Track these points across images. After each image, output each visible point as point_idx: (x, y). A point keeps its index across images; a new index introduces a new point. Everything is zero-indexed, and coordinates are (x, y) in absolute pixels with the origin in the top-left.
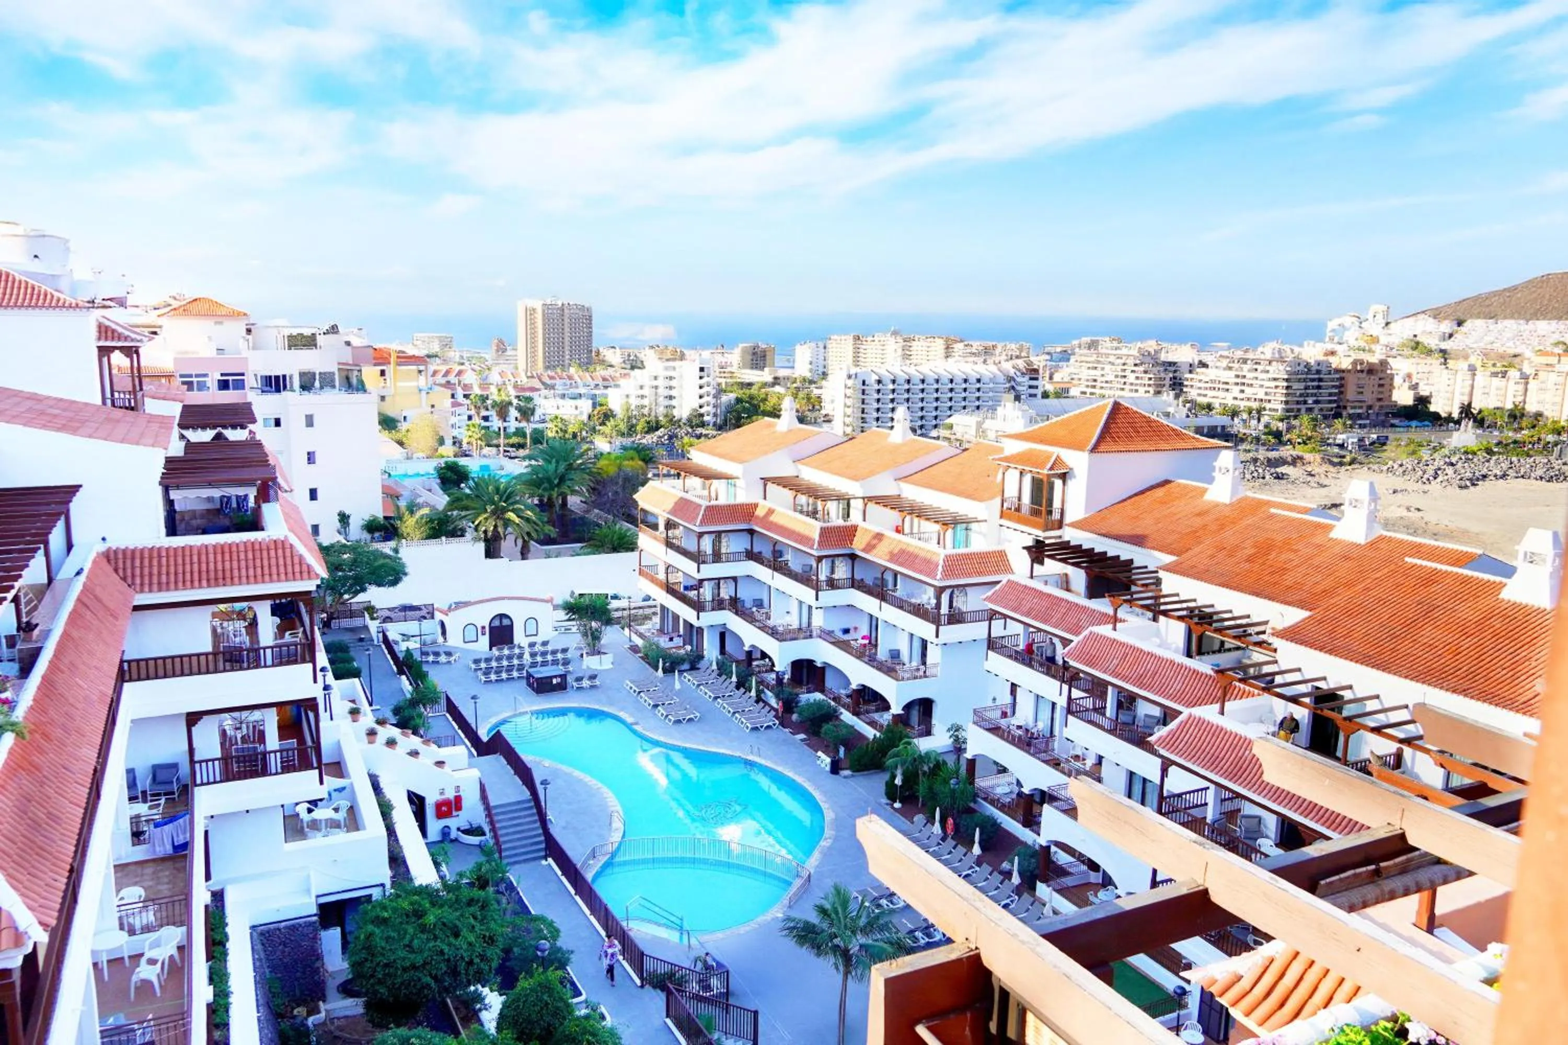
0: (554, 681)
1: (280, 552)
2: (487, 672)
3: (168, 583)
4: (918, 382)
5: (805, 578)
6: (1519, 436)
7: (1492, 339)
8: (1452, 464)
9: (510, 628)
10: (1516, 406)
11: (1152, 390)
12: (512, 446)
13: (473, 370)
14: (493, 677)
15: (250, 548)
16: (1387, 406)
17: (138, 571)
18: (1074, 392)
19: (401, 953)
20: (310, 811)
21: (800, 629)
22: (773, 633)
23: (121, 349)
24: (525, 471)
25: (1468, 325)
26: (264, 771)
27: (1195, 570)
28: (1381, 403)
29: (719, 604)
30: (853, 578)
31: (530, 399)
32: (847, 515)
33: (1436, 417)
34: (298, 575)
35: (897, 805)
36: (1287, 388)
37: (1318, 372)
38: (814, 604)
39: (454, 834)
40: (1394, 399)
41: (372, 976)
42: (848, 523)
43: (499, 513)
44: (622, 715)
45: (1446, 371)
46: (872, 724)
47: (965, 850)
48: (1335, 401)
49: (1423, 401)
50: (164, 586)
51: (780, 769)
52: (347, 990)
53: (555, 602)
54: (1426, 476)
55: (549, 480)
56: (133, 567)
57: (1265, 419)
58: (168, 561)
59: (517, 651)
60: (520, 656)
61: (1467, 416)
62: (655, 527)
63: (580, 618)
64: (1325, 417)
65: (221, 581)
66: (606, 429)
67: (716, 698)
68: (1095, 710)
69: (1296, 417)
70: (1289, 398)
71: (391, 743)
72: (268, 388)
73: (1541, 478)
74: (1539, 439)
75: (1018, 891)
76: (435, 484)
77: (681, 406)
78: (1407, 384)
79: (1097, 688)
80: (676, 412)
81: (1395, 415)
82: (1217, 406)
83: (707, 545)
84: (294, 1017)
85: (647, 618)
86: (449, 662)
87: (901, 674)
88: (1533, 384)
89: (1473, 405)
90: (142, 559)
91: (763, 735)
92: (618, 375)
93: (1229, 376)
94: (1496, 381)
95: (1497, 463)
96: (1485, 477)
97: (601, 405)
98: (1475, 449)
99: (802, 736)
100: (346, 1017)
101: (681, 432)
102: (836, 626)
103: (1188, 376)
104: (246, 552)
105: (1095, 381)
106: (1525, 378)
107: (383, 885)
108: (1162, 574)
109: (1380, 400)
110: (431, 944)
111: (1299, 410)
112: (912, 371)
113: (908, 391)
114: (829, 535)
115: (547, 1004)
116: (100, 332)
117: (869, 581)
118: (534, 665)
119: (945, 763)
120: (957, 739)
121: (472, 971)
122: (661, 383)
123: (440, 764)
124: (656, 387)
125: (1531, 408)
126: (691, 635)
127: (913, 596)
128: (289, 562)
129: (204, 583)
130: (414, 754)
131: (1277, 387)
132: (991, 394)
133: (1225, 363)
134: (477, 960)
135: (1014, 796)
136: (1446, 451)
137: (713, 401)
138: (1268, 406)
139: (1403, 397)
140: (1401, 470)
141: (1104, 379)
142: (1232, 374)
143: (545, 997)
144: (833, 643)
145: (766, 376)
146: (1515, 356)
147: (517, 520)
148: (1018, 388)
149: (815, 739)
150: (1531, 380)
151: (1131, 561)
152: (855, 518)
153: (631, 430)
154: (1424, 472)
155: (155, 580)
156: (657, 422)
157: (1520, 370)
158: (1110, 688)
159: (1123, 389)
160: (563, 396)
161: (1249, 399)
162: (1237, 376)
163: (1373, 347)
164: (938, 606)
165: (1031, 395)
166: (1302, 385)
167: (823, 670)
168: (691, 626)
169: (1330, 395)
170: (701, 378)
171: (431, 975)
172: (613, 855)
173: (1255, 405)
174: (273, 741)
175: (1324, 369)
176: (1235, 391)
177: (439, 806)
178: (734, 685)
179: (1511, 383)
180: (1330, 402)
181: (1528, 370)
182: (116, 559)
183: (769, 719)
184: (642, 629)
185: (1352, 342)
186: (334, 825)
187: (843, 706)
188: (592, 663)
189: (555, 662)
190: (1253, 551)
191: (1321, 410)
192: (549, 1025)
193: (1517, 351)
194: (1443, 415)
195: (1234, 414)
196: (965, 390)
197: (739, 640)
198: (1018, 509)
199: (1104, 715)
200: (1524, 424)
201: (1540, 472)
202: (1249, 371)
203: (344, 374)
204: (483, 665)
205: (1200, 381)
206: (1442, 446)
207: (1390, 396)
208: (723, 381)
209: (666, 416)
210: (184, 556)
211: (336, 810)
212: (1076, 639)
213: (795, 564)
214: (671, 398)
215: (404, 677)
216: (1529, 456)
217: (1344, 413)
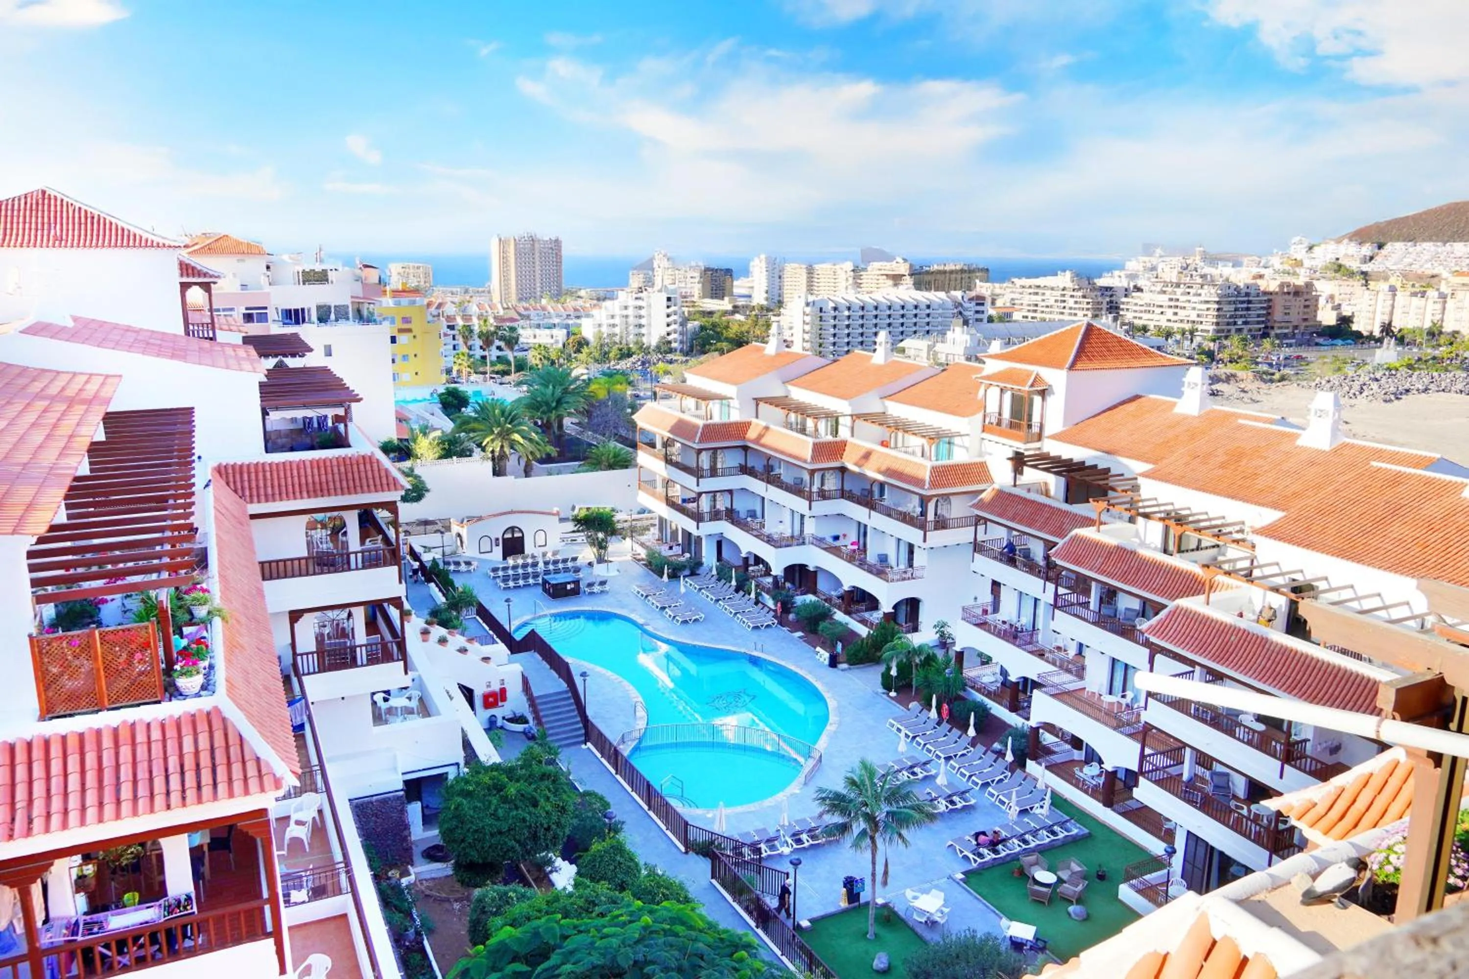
0: (569, 587)
1: (368, 467)
2: (506, 579)
3: (273, 495)
4: (872, 308)
5: (796, 489)
6: (1437, 353)
7: (1410, 260)
8: (1377, 380)
9: (521, 540)
10: (1434, 324)
11: (1090, 314)
12: (497, 373)
13: (453, 303)
14: (511, 584)
15: (342, 463)
16: (1315, 326)
17: (246, 484)
18: (1017, 316)
19: (489, 821)
20: (386, 700)
21: (792, 537)
22: (769, 540)
23: (200, 284)
24: (522, 395)
25: (1388, 247)
26: (353, 663)
27: (1172, 477)
28: (1307, 324)
29: (715, 515)
30: (842, 490)
31: (513, 329)
32: (835, 432)
33: (1358, 335)
34: (385, 486)
35: (893, 694)
36: (1218, 310)
37: (1247, 294)
38: (807, 513)
39: (500, 722)
40: (1319, 318)
41: (463, 841)
42: (838, 439)
43: (505, 435)
44: (633, 616)
45: (1367, 292)
46: (864, 622)
47: (959, 733)
48: (1263, 322)
49: (1345, 321)
50: (270, 497)
51: (783, 663)
52: (433, 854)
53: (562, 516)
54: (1352, 391)
55: (547, 404)
56: (242, 481)
57: (1198, 340)
58: (271, 475)
59: (530, 561)
60: (535, 565)
61: (1387, 334)
62: (652, 445)
63: (588, 529)
64: (1254, 337)
65: (319, 493)
66: (582, 356)
67: (717, 601)
68: (1080, 604)
69: (1226, 337)
70: (1220, 320)
71: (443, 641)
72: (288, 321)
73: (1461, 392)
74: (1457, 355)
75: (1012, 768)
76: (437, 408)
77: (650, 334)
78: (1330, 305)
79: (1081, 585)
80: (645, 340)
81: (1320, 335)
82: (1152, 327)
83: (705, 461)
84: (389, 878)
85: (647, 529)
86: (469, 571)
87: (890, 576)
88: (1450, 303)
89: (1393, 324)
90: (249, 473)
91: (763, 633)
92: (588, 305)
93: (1163, 299)
94: (1416, 301)
95: (1419, 377)
96: (1407, 391)
97: (574, 334)
98: (1398, 365)
99: (800, 634)
100: (433, 879)
101: (654, 357)
102: (827, 533)
103: (1124, 300)
104: (338, 466)
105: (1036, 305)
106: (1443, 297)
107: (457, 764)
108: (1141, 481)
109: (1305, 320)
110: (515, 813)
111: (1229, 331)
112: (866, 298)
113: (862, 317)
114: (821, 450)
115: (620, 863)
116: (181, 269)
117: (857, 492)
118: (547, 572)
119: (934, 655)
120: (942, 635)
121: (550, 835)
122: (630, 312)
123: (486, 659)
124: (627, 316)
125: (1448, 327)
126: (689, 544)
127: (899, 505)
128: (377, 475)
129: (305, 494)
130: (463, 651)
131: (1208, 309)
132: (940, 319)
133: (1159, 287)
134: (554, 827)
135: (999, 685)
136: (1369, 368)
137: (680, 329)
138: (1200, 327)
139: (1327, 317)
140: (1328, 385)
141: (1044, 304)
142: (1166, 297)
143: (618, 858)
144: (825, 549)
145: (725, 305)
146: (1433, 276)
147: (521, 441)
148: (966, 313)
149: (812, 637)
150: (1449, 299)
151: (1108, 470)
152: (844, 433)
153: (605, 356)
154: (1351, 388)
155: (262, 491)
156: (629, 349)
157: (1438, 290)
158: (1093, 584)
159: (1062, 313)
160: (538, 326)
161: (1182, 321)
162: (1171, 300)
163: (1297, 270)
164: (923, 514)
165: (977, 320)
166: (1232, 307)
167: (815, 573)
168: (690, 534)
169: (1259, 316)
170: (668, 307)
171: (515, 840)
172: (640, 740)
173: (1188, 327)
174: (361, 637)
175: (1253, 292)
176: (1169, 313)
177: (486, 697)
178: (733, 588)
179: (1430, 301)
180: (1258, 323)
181: (1444, 288)
182: (227, 474)
183: (769, 619)
184: (643, 538)
185: (1278, 266)
186: (409, 711)
187: (835, 606)
188: (600, 571)
189: (566, 570)
190: (1225, 458)
191: (1250, 330)
192: (623, 882)
193: (1435, 272)
194: (1365, 334)
195: (1169, 335)
196: (916, 316)
197: (736, 548)
198: (999, 423)
199: (1088, 608)
200: (1442, 341)
201: (1460, 386)
202: (1182, 294)
203: (356, 306)
204: (501, 573)
205: (1136, 304)
206: (1365, 363)
207: (1315, 316)
208: (686, 310)
209: (636, 343)
210: (285, 470)
211: (410, 698)
212: (1061, 542)
213: (787, 477)
214: (640, 326)
215: (432, 585)
216: (1447, 370)
217: (1272, 333)
